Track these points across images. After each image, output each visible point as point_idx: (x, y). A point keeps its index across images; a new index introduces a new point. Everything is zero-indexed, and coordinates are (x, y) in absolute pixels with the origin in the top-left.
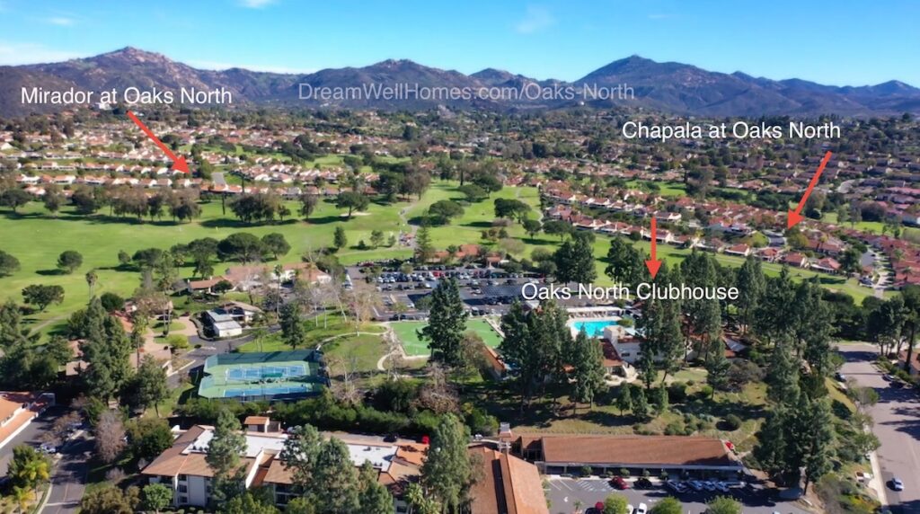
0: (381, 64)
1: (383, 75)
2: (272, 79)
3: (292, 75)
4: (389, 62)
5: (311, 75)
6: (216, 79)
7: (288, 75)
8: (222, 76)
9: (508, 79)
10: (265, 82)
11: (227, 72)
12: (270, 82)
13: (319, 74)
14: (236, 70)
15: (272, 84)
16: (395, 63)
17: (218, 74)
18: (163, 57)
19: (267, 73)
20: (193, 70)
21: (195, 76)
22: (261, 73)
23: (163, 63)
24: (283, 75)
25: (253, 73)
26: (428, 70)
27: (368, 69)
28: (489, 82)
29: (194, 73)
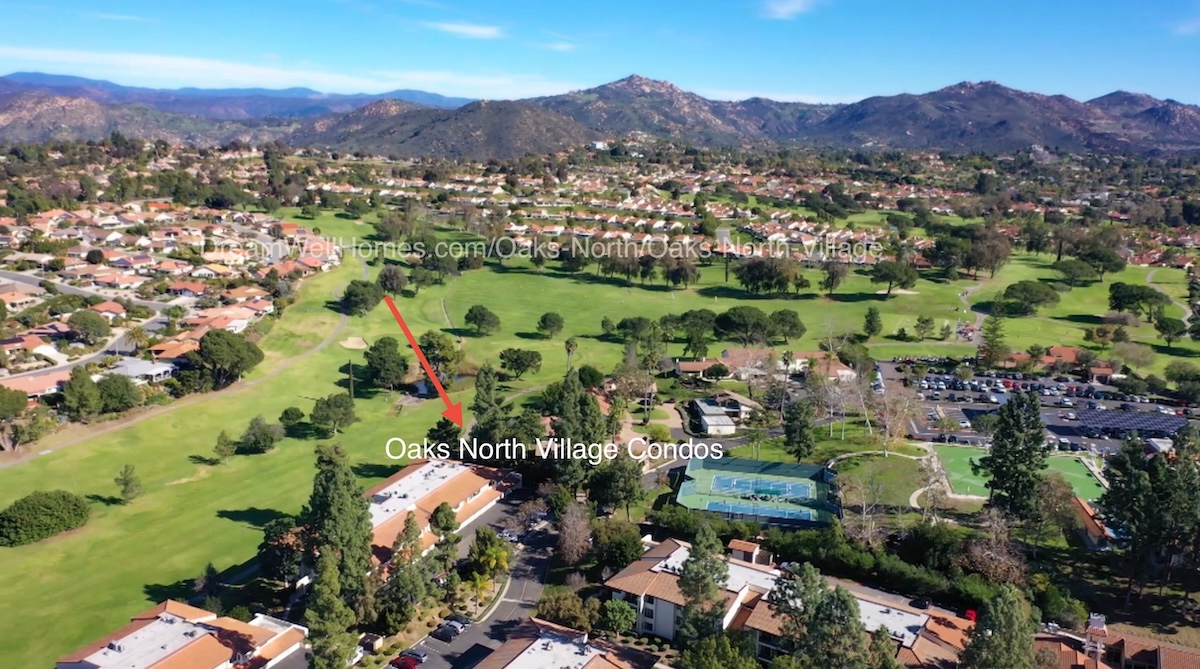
0: (951, 88)
1: (953, 103)
2: (801, 111)
3: (827, 105)
4: (962, 85)
5: (853, 105)
6: (732, 113)
7: (822, 106)
8: (739, 108)
9: (1149, 106)
10: (792, 115)
11: (744, 103)
12: (798, 115)
13: (863, 103)
14: (756, 101)
15: (800, 118)
16: (972, 87)
17: (734, 105)
18: (671, 86)
19: (795, 104)
20: (705, 101)
21: (706, 108)
22: (787, 104)
23: (671, 94)
24: (815, 106)
25: (777, 104)
26: (1021, 95)
27: (932, 95)
28: (1117, 111)
29: (706, 105)
